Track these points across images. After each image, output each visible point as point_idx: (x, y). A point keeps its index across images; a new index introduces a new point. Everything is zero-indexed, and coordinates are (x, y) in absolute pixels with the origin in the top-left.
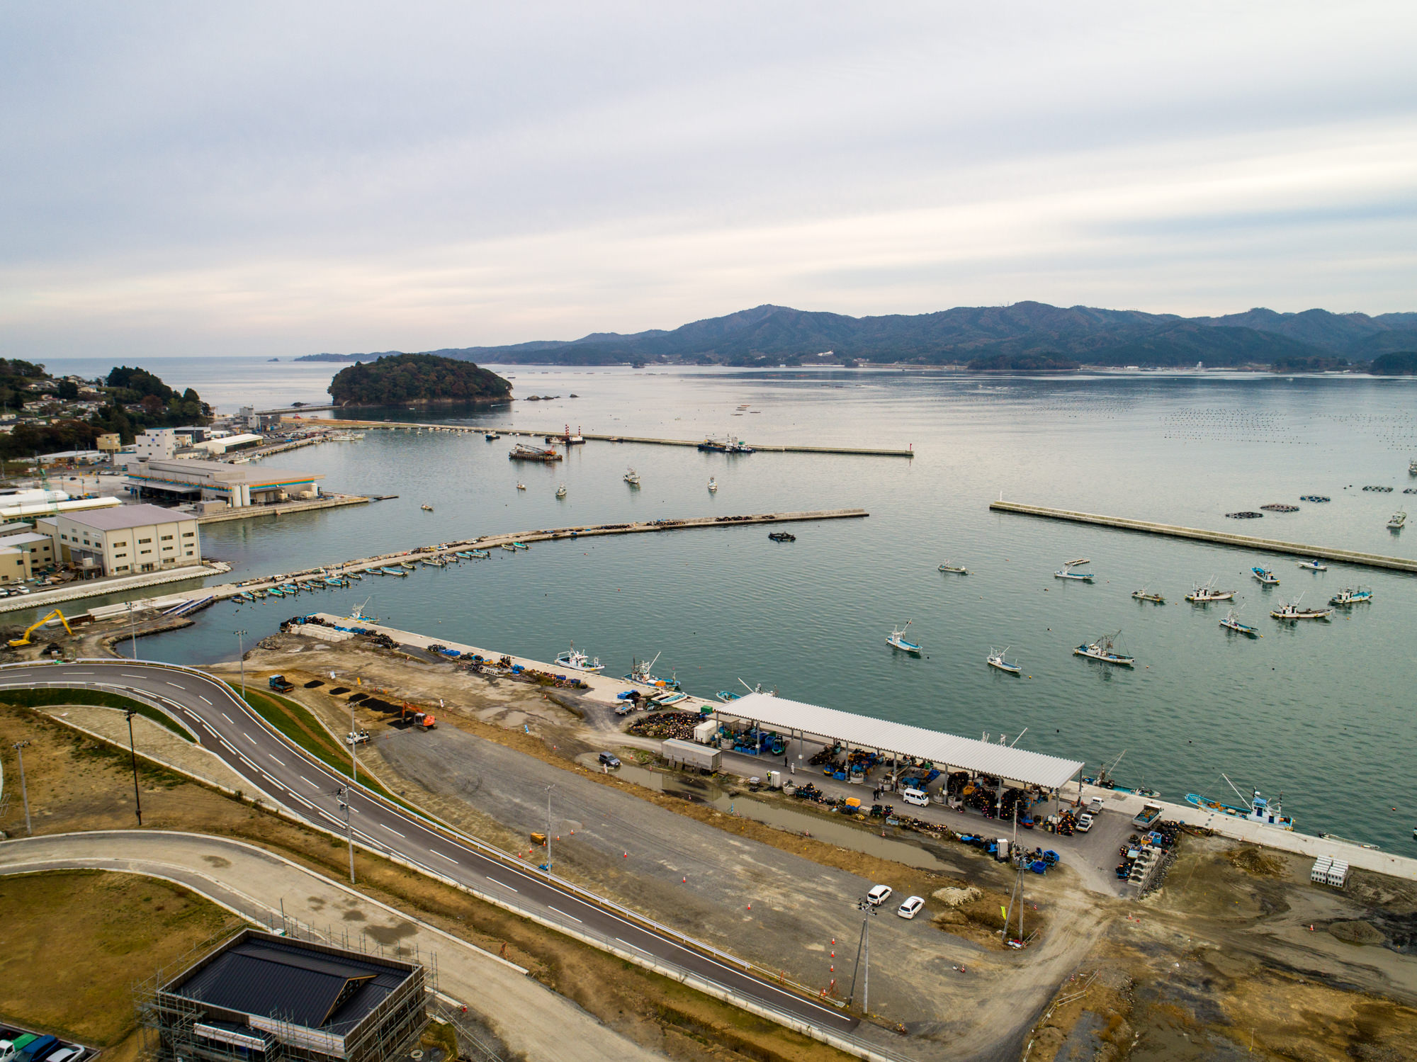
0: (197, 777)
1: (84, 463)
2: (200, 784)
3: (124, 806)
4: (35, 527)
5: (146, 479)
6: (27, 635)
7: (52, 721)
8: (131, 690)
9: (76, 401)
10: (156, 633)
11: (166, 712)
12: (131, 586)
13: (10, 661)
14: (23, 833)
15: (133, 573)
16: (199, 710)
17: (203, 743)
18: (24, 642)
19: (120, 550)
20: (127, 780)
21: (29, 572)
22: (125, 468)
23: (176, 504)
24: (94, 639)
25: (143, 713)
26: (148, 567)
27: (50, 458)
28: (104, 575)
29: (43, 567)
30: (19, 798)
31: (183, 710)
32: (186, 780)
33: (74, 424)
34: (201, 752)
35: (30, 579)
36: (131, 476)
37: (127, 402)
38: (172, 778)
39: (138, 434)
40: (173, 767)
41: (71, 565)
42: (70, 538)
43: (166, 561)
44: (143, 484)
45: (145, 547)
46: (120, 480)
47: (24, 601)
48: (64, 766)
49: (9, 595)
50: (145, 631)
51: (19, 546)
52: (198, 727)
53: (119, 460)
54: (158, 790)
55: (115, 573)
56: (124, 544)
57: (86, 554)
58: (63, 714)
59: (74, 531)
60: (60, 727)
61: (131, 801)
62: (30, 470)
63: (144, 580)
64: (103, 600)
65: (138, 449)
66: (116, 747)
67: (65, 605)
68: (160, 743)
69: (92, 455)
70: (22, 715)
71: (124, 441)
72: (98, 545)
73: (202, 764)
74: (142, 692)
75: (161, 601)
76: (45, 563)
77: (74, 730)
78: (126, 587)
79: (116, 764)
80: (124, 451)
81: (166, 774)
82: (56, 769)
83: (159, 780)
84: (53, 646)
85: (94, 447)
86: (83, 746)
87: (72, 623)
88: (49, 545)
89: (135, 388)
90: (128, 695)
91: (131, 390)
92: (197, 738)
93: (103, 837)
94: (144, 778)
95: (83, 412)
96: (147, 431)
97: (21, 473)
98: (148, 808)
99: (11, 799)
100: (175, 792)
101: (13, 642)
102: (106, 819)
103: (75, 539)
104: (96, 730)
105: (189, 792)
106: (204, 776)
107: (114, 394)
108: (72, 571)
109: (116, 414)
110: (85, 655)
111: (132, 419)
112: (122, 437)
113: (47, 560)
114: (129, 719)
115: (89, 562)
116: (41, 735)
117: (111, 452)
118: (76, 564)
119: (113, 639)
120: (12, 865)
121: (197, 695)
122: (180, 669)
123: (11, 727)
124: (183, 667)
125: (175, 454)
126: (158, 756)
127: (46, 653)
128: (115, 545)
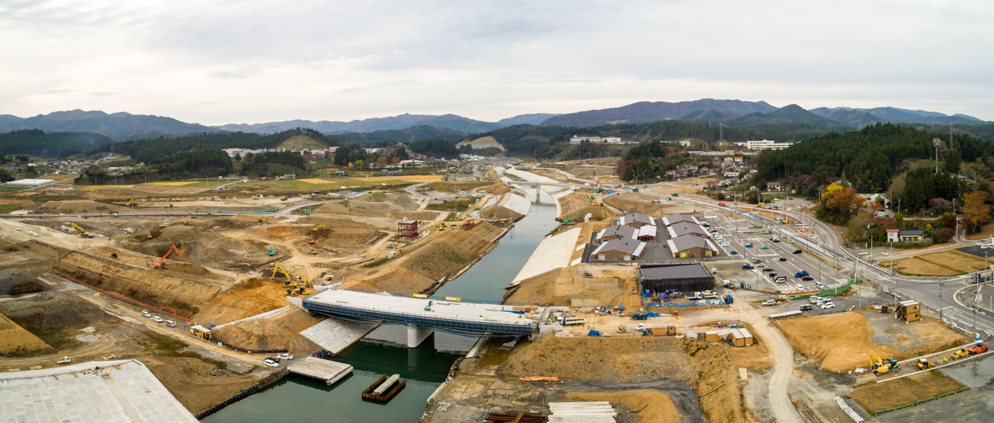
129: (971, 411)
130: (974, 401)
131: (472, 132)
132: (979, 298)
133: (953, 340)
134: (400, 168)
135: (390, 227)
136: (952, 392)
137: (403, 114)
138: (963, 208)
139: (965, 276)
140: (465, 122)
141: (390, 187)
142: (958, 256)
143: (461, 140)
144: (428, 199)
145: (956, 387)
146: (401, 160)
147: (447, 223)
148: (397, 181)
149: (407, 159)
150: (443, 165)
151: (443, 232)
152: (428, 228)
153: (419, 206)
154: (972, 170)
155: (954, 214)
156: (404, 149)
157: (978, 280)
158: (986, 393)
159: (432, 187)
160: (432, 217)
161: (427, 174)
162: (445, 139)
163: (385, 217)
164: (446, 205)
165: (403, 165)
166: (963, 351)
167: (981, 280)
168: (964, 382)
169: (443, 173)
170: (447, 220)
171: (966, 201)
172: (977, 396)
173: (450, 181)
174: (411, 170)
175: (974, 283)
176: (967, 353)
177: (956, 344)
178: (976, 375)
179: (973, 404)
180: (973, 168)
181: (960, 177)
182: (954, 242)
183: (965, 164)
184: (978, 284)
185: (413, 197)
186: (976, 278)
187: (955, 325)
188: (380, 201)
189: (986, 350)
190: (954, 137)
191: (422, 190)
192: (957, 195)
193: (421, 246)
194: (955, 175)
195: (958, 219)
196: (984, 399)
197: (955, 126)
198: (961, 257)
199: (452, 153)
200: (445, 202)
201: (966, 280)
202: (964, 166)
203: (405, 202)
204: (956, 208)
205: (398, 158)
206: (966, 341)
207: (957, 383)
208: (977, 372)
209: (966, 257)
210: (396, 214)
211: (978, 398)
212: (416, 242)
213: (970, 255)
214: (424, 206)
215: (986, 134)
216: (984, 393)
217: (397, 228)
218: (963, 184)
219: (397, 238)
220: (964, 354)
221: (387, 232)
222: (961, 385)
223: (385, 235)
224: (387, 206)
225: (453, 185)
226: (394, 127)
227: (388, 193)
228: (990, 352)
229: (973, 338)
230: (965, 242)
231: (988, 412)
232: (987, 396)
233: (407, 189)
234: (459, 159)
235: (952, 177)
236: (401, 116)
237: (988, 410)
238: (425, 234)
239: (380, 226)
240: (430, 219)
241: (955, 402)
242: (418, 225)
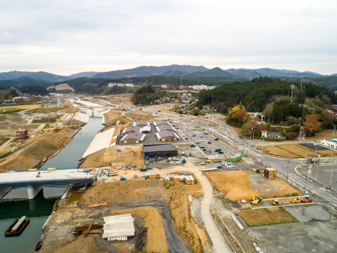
129: (299, 234)
130: (301, 229)
131: (55, 81)
132: (310, 172)
133: (293, 192)
134: (13, 102)
135: (11, 134)
136: (290, 221)
137: (13, 71)
138: (305, 122)
139: (303, 159)
140: (51, 76)
141: (8, 112)
142: (300, 148)
143: (49, 86)
144: (32, 117)
145: (292, 219)
146: (14, 97)
147: (44, 130)
148: (12, 109)
149: (18, 96)
150: (40, 99)
151: (43, 134)
152: (34, 133)
153: (27, 122)
154: (312, 102)
155: (299, 125)
156: (15, 90)
158: (308, 226)
159: (35, 111)
160: (36, 127)
161: (31, 104)
162: (40, 85)
163: (7, 129)
164: (43, 120)
165: (16, 100)
166: (298, 199)
167: (312, 162)
168: (296, 217)
169: (40, 103)
170: (45, 128)
171: (307, 119)
172: (303, 227)
173: (45, 107)
174: (21, 102)
175: (307, 163)
176: (300, 201)
177: (294, 195)
178: (304, 214)
179: (300, 231)
180: (313, 101)
181: (304, 106)
182: (298, 140)
184: (310, 164)
185: (23, 117)
186: (309, 161)
187: (295, 184)
188: (3, 120)
189: (311, 201)
190: (303, 84)
191: (29, 113)
192: (302, 115)
193: (31, 143)
194: (302, 105)
195: (301, 128)
196: (307, 230)
197: (304, 78)
199: (45, 92)
200: (43, 118)
201: (303, 161)
202: (307, 100)
203: (19, 120)
204: (301, 122)
205: (12, 96)
206: (300, 194)
207: (292, 217)
210: (14, 127)
212: (28, 141)
213: (306, 148)
214: (30, 121)
215: (323, 82)
217: (15, 134)
218: (306, 110)
219: (16, 140)
220: (298, 201)
221: (9, 137)
222: (295, 219)
223: (8, 139)
224: (7, 123)
225: (46, 109)
226: (8, 78)
227: (8, 116)
228: (313, 203)
229: (304, 194)
230: (304, 141)
232: (309, 228)
233: (19, 113)
234: (49, 95)
235: (300, 106)
236: (11, 72)
237: (308, 236)
238: (32, 136)
239: (4, 135)
240: (35, 128)
241: (290, 227)
242: (28, 132)
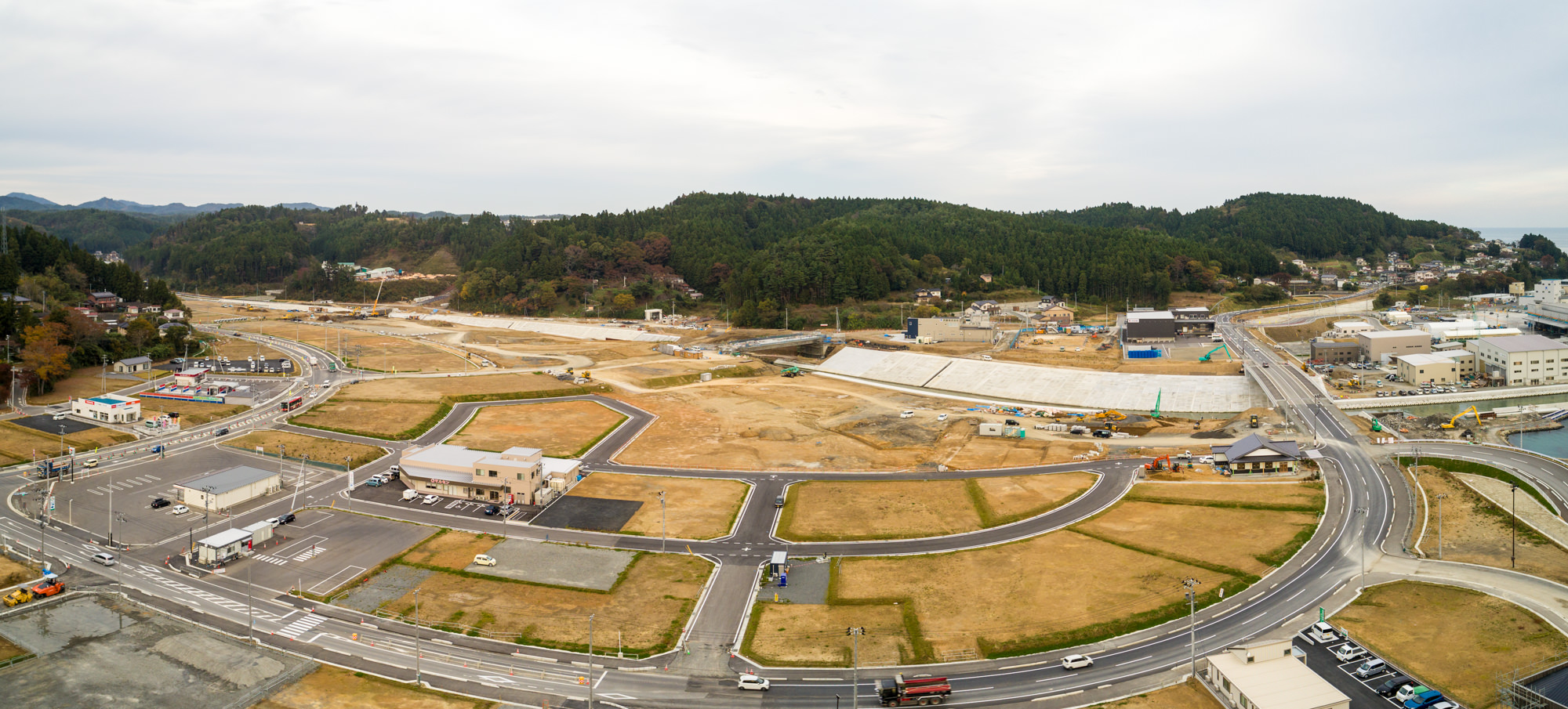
0: (1556, 541)
1: (1500, 302)
2: (1558, 546)
3: (1504, 552)
4: (1465, 346)
5: (1539, 317)
6: (1453, 421)
7: (1462, 484)
8: (1516, 470)
9: (1498, 258)
10: (1536, 431)
11: (1538, 489)
12: (1523, 395)
13: (1440, 438)
14: (1436, 556)
15: (1525, 386)
16: (1560, 490)
17: (1563, 517)
18: (1451, 426)
19: (1518, 367)
20: (1507, 534)
21: (1458, 377)
22: (1526, 308)
23: (1558, 336)
24: (1495, 430)
25: (1522, 488)
26: (1535, 382)
27: (1478, 297)
28: (1506, 385)
29: (1468, 375)
30: (1436, 533)
31: (1550, 490)
32: (1549, 542)
33: (1496, 274)
34: (1561, 523)
35: (1459, 382)
36: (1529, 314)
37: (1531, 260)
38: (1538, 538)
39: (1536, 283)
40: (1540, 531)
41: (1485, 375)
42: (1486, 356)
43: (1548, 378)
44: (1537, 320)
45: (1535, 366)
46: (1522, 317)
47: (1453, 397)
48: (1467, 517)
49: (1444, 392)
50: (1529, 429)
51: (1454, 358)
52: (1560, 504)
53: (1523, 301)
54: (1528, 545)
55: (1513, 384)
56: (1521, 363)
57: (1495, 368)
58: (1471, 480)
59: (1489, 350)
60: (1467, 489)
61: (1508, 549)
62: (1466, 305)
63: (1532, 391)
64: (1503, 402)
65: (1536, 295)
66: (1502, 510)
67: (1479, 403)
68: (1533, 511)
69: (1505, 297)
70: (1445, 476)
71: (1526, 289)
72: (1504, 362)
73: (1561, 532)
74: (1523, 473)
75: (1542, 408)
76: (1468, 372)
77: (1476, 493)
78: (1519, 395)
79: (1501, 522)
80: (1526, 295)
81: (1535, 535)
82: (1462, 518)
83: (1529, 538)
84: (1468, 432)
85: (1507, 291)
86: (1481, 505)
87: (1482, 416)
88: (1472, 359)
89: (1538, 249)
90: (1514, 473)
91: (1535, 251)
92: (1559, 512)
93: (1487, 570)
94: (1519, 535)
95: (1502, 266)
96: (1543, 281)
97: (1460, 307)
98: (1520, 557)
99: (1431, 532)
100: (1540, 549)
101: (1444, 425)
102: (1491, 559)
103: (1489, 357)
104: (1490, 495)
105: (1550, 551)
106: (1561, 541)
107: (1523, 253)
108: (1485, 379)
109: (1523, 267)
110: (1488, 440)
111: (1533, 272)
112: (1525, 285)
113: (1470, 370)
114: (1513, 491)
115: (1496, 375)
116: (1454, 492)
117: (1517, 295)
118: (1488, 375)
119: (1507, 432)
120: (1427, 576)
121: (1562, 481)
122: (1551, 460)
123: (1437, 483)
124: (1554, 458)
125: (1560, 299)
126: (1531, 521)
127: (1464, 436)
128: (1515, 364)
129: (38, 693)
130: (41, 677)
132: (50, 502)
133: (7, 573)
136: (6, 661)
138: (24, 351)
139: (26, 467)
142: (15, 432)
145: (13, 653)
154: (39, 288)
155: (8, 361)
157: (48, 472)
158: (62, 663)
166: (24, 591)
167: (54, 472)
168: (25, 645)
171: (28, 339)
172: (48, 667)
175: (41, 478)
176: (30, 595)
177: (12, 580)
178: (46, 632)
179: (40, 682)
180: (40, 283)
181: (18, 298)
182: (8, 409)
183: (27, 277)
184: (48, 480)
186: (46, 469)
187: (10, 548)
189: (62, 590)
190: (8, 230)
192: (14, 330)
194: (10, 295)
195: (14, 369)
196: (59, 673)
197: (11, 213)
198: (20, 434)
201: (29, 472)
202: (24, 280)
204: (11, 350)
206: (29, 576)
207: (13, 646)
208: (47, 628)
209: (29, 433)
211: (50, 670)
213: (34, 431)
215: (63, 227)
216: (60, 663)
218: (24, 311)
220: (26, 596)
222: (20, 650)
228: (68, 594)
229: (38, 574)
230: (25, 409)
231: (66, 695)
232: (65, 667)
235: (5, 299)
237: (66, 691)
241: (10, 678)
